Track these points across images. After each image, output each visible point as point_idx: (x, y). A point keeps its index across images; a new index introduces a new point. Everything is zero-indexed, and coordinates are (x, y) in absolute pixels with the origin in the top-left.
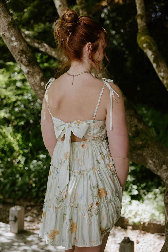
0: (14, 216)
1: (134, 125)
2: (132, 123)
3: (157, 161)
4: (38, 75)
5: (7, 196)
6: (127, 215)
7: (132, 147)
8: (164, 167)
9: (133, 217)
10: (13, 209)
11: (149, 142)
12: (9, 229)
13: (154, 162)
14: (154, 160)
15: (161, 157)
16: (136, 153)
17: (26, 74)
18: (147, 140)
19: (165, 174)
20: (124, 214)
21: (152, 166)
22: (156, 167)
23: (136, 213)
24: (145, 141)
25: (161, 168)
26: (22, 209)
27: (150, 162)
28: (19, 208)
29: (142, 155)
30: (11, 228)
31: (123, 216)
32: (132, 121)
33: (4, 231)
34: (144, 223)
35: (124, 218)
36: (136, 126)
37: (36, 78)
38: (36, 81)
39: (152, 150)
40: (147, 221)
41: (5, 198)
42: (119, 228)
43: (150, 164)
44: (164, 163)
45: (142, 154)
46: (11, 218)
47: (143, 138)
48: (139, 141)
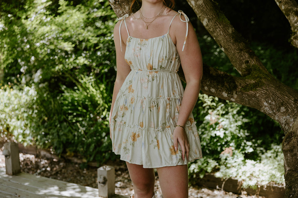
0: (102, 177)
1: (244, 61)
2: (242, 58)
3: (274, 103)
4: (127, 6)
5: (92, 159)
6: (240, 177)
7: (243, 87)
8: (283, 109)
9: (248, 179)
10: (101, 169)
11: (263, 80)
12: (97, 193)
13: (270, 104)
14: (270, 101)
15: (278, 97)
16: (248, 94)
17: (112, 4)
18: (261, 78)
19: (284, 117)
20: (236, 177)
21: (268, 109)
22: (273, 110)
23: (252, 175)
24: (258, 79)
25: (279, 110)
26: (112, 169)
27: (265, 104)
28: (108, 168)
29: (255, 96)
30: (99, 191)
31: (236, 179)
32: (242, 56)
33: (91, 195)
34: (262, 187)
35: (237, 181)
36: (247, 62)
37: (125, 8)
38: (125, 12)
39: (267, 90)
40: (265, 183)
41: (88, 161)
42: (231, 193)
43: (266, 106)
44: (282, 105)
45: (255, 94)
46: (99, 180)
47: (256, 76)
48: (251, 80)
